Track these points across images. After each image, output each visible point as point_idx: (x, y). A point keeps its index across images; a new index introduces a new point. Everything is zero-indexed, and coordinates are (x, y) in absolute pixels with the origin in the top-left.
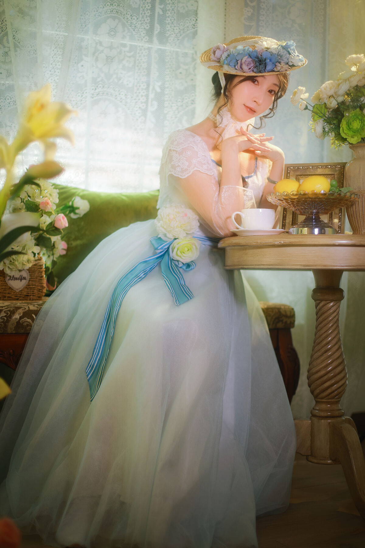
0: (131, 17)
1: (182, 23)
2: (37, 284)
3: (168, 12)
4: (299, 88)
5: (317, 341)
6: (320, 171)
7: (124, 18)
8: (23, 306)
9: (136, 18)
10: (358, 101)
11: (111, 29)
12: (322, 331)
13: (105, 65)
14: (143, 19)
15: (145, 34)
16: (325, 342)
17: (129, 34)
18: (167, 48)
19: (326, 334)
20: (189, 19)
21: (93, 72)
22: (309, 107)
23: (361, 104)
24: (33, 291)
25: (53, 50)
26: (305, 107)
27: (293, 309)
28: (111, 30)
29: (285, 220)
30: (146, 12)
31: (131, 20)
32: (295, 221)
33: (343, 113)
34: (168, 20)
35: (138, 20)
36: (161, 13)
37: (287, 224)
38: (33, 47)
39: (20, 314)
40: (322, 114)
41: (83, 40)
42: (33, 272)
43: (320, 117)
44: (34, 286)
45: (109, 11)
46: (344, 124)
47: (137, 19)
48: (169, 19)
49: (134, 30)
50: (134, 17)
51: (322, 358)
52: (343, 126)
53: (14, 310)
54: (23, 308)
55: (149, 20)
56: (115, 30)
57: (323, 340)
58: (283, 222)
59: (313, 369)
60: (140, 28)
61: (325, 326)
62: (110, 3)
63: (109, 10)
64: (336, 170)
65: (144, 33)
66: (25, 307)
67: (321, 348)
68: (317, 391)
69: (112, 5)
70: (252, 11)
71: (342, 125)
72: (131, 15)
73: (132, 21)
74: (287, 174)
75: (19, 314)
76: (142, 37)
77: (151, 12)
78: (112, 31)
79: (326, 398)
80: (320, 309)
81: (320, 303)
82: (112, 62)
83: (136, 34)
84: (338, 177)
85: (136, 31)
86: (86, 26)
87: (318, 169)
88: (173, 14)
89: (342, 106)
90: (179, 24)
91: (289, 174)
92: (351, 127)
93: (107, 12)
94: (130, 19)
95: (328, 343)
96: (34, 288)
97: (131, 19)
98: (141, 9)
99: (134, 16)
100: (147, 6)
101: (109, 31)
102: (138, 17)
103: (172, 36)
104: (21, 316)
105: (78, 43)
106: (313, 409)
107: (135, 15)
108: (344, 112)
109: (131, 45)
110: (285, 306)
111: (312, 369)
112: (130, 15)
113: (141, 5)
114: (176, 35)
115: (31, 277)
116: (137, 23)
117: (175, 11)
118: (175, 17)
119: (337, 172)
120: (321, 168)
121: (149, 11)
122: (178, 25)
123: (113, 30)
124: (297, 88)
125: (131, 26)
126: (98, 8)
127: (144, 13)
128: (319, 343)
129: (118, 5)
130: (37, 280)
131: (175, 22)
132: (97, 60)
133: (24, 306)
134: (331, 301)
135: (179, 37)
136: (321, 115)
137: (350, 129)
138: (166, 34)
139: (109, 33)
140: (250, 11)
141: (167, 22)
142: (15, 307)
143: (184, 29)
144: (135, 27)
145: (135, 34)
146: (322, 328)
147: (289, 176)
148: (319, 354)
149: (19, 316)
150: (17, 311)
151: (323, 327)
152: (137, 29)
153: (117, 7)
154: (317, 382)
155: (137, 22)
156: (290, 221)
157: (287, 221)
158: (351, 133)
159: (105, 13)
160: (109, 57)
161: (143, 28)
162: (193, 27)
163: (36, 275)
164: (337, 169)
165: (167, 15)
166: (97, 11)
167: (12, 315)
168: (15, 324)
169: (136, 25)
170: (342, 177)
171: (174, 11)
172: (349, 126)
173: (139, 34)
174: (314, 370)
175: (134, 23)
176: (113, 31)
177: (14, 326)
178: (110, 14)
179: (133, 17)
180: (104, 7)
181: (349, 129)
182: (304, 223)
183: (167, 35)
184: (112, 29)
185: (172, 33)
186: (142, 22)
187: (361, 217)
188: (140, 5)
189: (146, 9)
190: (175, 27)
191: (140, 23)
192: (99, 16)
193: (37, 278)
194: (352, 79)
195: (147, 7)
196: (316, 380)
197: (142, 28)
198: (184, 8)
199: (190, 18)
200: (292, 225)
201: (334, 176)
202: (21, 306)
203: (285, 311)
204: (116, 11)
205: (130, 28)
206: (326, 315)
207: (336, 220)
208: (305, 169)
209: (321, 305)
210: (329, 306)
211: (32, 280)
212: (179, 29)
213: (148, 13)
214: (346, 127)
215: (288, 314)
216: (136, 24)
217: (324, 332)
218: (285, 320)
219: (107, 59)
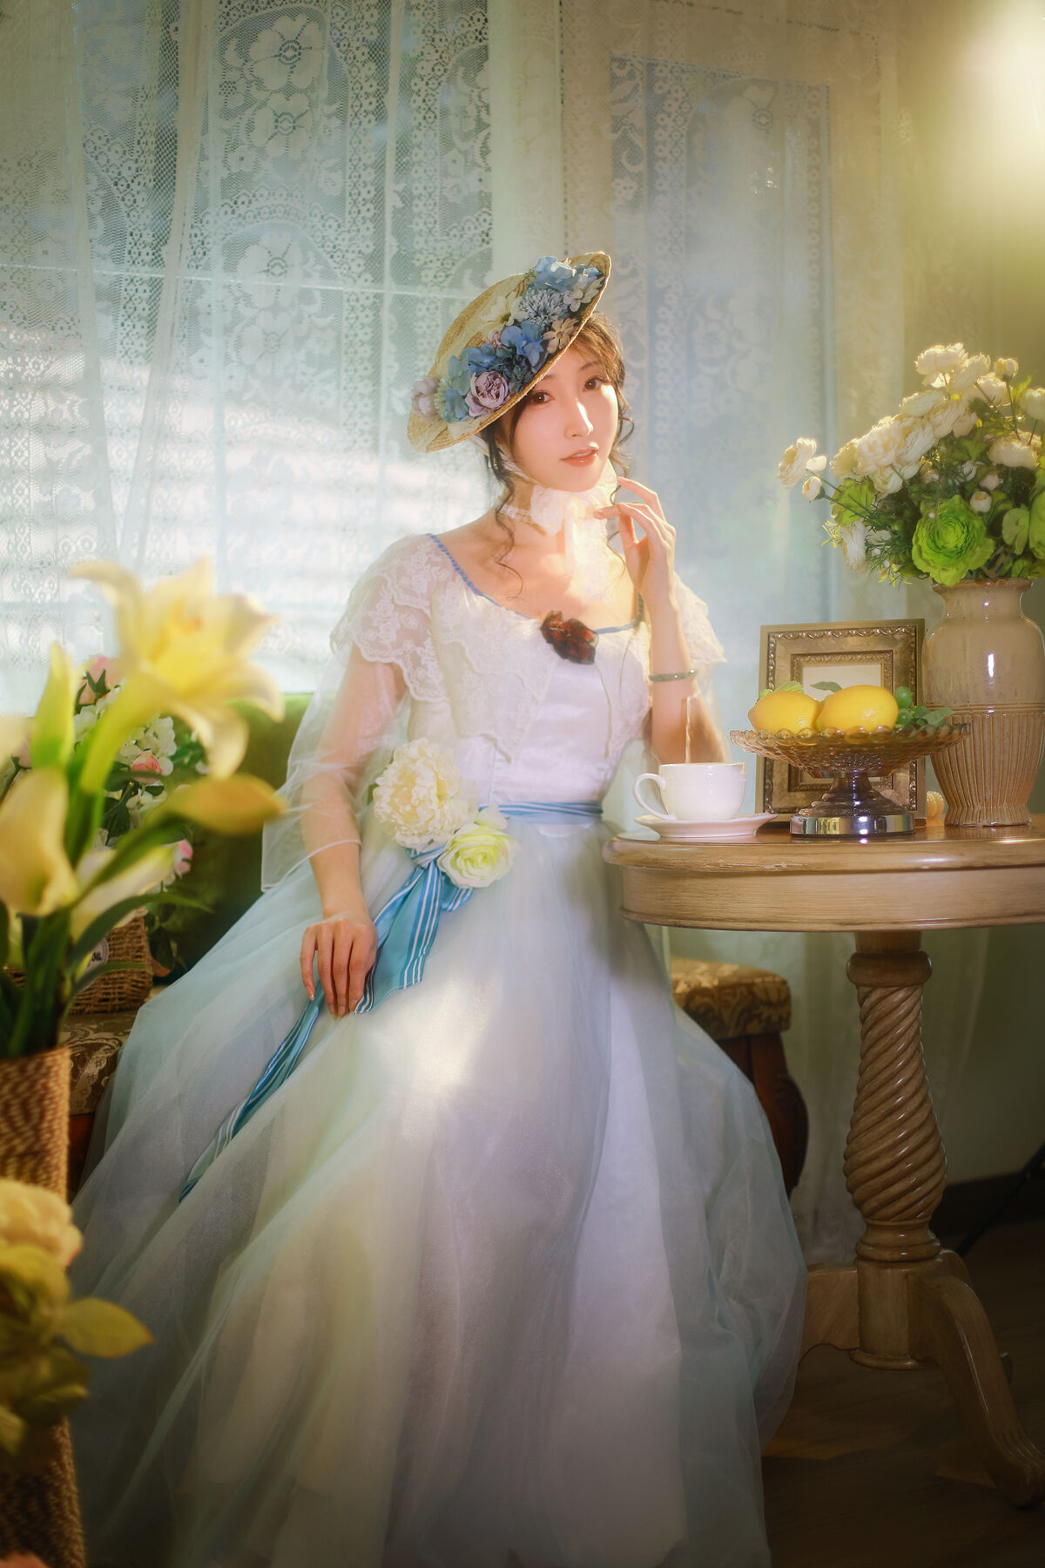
0: (323, 221)
1: (454, 231)
2: (129, 970)
3: (416, 201)
4: (800, 441)
5: (866, 1087)
6: (852, 643)
7: (305, 226)
8: (105, 1041)
9: (335, 225)
10: (956, 474)
11: (271, 261)
12: (879, 1065)
13: (260, 357)
14: (354, 228)
15: (363, 268)
16: (887, 1090)
17: (318, 267)
18: (418, 292)
19: (888, 1072)
20: (474, 220)
21: (231, 377)
22: (828, 491)
23: (962, 480)
24: (119, 988)
25: (123, 325)
26: (817, 492)
27: (784, 983)
28: (272, 263)
29: (771, 777)
30: (364, 209)
31: (322, 229)
32: (796, 780)
33: (916, 504)
34: (417, 224)
35: (340, 230)
36: (400, 205)
37: (775, 789)
38: (73, 327)
39: (101, 1065)
40: (862, 507)
41: (199, 289)
42: (118, 939)
43: (857, 514)
44: (122, 975)
45: (265, 213)
46: (921, 536)
47: (339, 226)
48: (421, 222)
49: (332, 257)
50: (331, 222)
51: (882, 1128)
52: (920, 543)
53: (82, 1053)
54: (106, 1047)
55: (372, 230)
56: (284, 261)
57: (882, 1085)
58: (765, 784)
59: (860, 1153)
60: (347, 251)
61: (886, 1051)
62: (267, 189)
63: (266, 210)
64: (895, 639)
65: (359, 265)
66: (111, 1043)
67: (879, 1105)
68: (873, 1203)
69: (274, 194)
70: (635, 186)
71: (917, 540)
72: (322, 217)
73: (325, 234)
74: (769, 654)
75: (98, 1063)
76: (356, 276)
77: (375, 208)
78: (275, 265)
79: (896, 1218)
80: (872, 1007)
81: (870, 992)
82: (279, 346)
83: (337, 266)
84: (901, 660)
85: (338, 260)
86: (205, 254)
87: (849, 639)
88: (430, 208)
89: (915, 488)
90: (448, 235)
91: (774, 653)
92: (940, 544)
93: (259, 213)
94: (319, 226)
95: (896, 1093)
96: (122, 978)
97: (324, 226)
98: (349, 199)
99: (331, 218)
100: (364, 192)
101: (268, 265)
102: (340, 221)
103: (430, 265)
104: (104, 1069)
105: (187, 300)
106: (861, 1241)
107: (331, 215)
108: (919, 503)
109: (325, 294)
110: (763, 975)
111: (856, 1153)
112: (319, 216)
113: (348, 190)
114: (442, 264)
115: (112, 952)
116: (340, 238)
117: (437, 199)
118: (437, 217)
119: (899, 646)
120: (857, 635)
121: (371, 206)
122: (445, 238)
123: (280, 261)
124: (794, 442)
125: (323, 246)
126: (236, 203)
127: (355, 209)
128: (873, 1093)
129: (288, 195)
130: (130, 957)
131: (438, 227)
132: (239, 344)
133: (107, 1039)
134: (901, 987)
135: (449, 270)
136: (860, 510)
137: (937, 547)
138: (414, 262)
139: (268, 270)
140: (631, 187)
141: (416, 229)
142: (86, 1045)
143: (461, 247)
144: (334, 247)
145: (335, 268)
146: (878, 1056)
147: (774, 658)
148: (874, 1117)
149: (99, 1068)
150: (90, 1055)
151: (881, 1054)
152: (339, 253)
153: (286, 199)
154: (871, 1183)
155: (339, 235)
156: (783, 779)
157: (776, 779)
158: (941, 559)
159: (255, 217)
160: (273, 333)
161: (357, 250)
162: (483, 241)
163: (124, 946)
164: (897, 637)
165: (416, 210)
166: (233, 212)
167: (79, 1068)
168: (90, 1090)
169: (337, 242)
170: (913, 658)
171: (433, 199)
172: (934, 541)
173: (346, 266)
174: (863, 1156)
175: (332, 238)
176: (279, 264)
177: (87, 1096)
178: (268, 219)
179: (326, 220)
180: (250, 202)
181: (938, 549)
182: (829, 803)
183: (418, 264)
184: (277, 258)
185: (431, 257)
186: (354, 234)
187: (970, 773)
188: (343, 190)
189: (360, 199)
190: (436, 241)
191: (347, 236)
192: (239, 224)
193: (127, 953)
194: (939, 418)
195: (364, 195)
196: (869, 1180)
197: (353, 252)
198: (460, 191)
199: (476, 215)
200: (789, 790)
201: (892, 657)
202: (100, 1041)
203: (766, 991)
204: (283, 210)
205: (321, 250)
206: (888, 1022)
207: (901, 774)
208: (816, 637)
209: (874, 997)
210: (895, 1000)
211: (116, 958)
212: (449, 247)
213: (368, 211)
214: (928, 545)
215: (774, 997)
216: (336, 239)
217: (884, 1065)
218: (766, 1012)
219: (266, 340)
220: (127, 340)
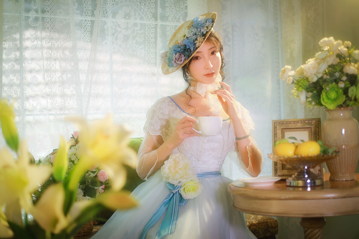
1: (177, 6)
4: (286, 66)
7: (135, 5)
9: (143, 4)
10: (333, 76)
13: (123, 42)
14: (149, 5)
15: (152, 16)
17: (139, 16)
18: (167, 23)
20: (183, 3)
21: (114, 48)
22: (295, 82)
23: (335, 78)
25: (83, 33)
26: (291, 82)
28: (126, 16)
31: (140, 6)
32: (284, 167)
35: (145, 6)
40: (305, 86)
41: (105, 23)
43: (303, 88)
45: (124, 1)
46: (323, 95)
47: (145, 5)
48: (168, 3)
49: (143, 13)
50: (142, 4)
52: (323, 97)
55: (154, 6)
60: (147, 12)
64: (312, 124)
65: (151, 16)
72: (140, 2)
76: (150, 19)
82: (128, 39)
83: (144, 16)
84: (314, 131)
85: (145, 14)
86: (106, 13)
87: (298, 124)
89: (321, 81)
90: (176, 7)
91: (276, 128)
92: (329, 97)
94: (139, 5)
97: (140, 5)
101: (125, 16)
102: (145, 3)
103: (171, 16)
105: (102, 26)
107: (143, 1)
108: (322, 85)
109: (141, 24)
112: (139, 2)
114: (174, 15)
116: (145, 8)
118: (172, 2)
119: (313, 126)
120: (300, 123)
122: (175, 8)
124: (284, 67)
125: (140, 10)
131: (173, 5)
132: (116, 39)
135: (176, 17)
139: (125, 18)
141: (166, 5)
143: (179, 10)
144: (144, 11)
147: (276, 130)
156: (280, 167)
157: (278, 167)
158: (329, 102)
159: (121, 2)
160: (126, 35)
161: (150, 12)
162: (186, 9)
170: (318, 130)
172: (327, 96)
173: (147, 16)
175: (143, 8)
176: (128, 16)
178: (124, 3)
181: (328, 98)
182: (298, 176)
183: (167, 15)
184: (127, 14)
185: (171, 13)
186: (149, 7)
187: (338, 165)
190: (172, 9)
191: (147, 8)
192: (116, 4)
197: (149, 12)
199: (183, 1)
201: (311, 129)
203: (271, 224)
204: (129, 0)
205: (140, 12)
208: (288, 123)
209: (308, 231)
212: (176, 10)
213: (153, 0)
214: (325, 97)
215: (273, 225)
218: (271, 230)
219: (124, 37)
220: (85, 38)
